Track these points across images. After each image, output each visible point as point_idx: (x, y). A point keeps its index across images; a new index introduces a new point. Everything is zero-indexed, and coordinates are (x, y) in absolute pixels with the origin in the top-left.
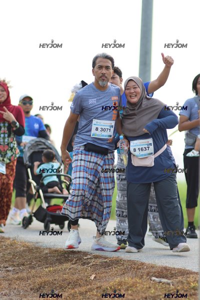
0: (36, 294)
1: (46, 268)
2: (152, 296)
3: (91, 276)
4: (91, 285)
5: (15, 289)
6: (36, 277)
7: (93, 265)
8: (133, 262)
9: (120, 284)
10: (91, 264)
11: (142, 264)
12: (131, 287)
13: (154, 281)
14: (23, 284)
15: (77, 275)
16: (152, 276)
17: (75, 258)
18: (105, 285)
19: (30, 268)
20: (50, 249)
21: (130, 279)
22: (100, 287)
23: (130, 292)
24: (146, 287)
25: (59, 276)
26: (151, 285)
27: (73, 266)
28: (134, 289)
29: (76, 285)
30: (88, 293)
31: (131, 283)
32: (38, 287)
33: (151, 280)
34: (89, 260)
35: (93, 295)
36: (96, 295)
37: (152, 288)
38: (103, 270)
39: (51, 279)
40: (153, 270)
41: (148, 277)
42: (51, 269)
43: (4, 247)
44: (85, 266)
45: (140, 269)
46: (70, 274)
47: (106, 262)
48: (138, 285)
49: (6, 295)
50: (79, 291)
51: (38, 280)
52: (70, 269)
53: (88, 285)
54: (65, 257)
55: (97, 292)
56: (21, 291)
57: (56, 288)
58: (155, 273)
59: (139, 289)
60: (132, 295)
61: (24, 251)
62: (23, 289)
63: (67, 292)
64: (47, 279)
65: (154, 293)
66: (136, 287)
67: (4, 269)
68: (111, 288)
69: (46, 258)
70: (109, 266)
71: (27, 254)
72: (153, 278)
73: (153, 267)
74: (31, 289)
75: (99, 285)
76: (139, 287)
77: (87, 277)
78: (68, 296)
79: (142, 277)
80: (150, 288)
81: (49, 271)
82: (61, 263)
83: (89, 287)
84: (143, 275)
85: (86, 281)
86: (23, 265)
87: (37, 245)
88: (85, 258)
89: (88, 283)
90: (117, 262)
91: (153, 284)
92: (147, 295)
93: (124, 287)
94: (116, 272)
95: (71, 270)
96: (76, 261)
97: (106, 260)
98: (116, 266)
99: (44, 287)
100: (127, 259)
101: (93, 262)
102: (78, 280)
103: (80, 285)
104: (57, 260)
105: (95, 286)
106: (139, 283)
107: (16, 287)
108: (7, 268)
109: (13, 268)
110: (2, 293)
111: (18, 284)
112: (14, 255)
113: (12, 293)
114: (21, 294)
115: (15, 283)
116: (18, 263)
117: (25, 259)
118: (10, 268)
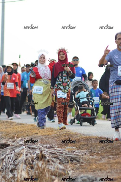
14: (119, 166)
56: (119, 170)
61: (118, 146)
67: (107, 157)
86: (119, 154)
107: (116, 168)
108: (109, 157)
109: (113, 156)
110: (107, 172)
111: (116, 166)
112: (112, 149)
113: (113, 171)
114: (119, 172)
115: (114, 165)
116: (115, 153)
117: (119, 151)
118: (111, 157)
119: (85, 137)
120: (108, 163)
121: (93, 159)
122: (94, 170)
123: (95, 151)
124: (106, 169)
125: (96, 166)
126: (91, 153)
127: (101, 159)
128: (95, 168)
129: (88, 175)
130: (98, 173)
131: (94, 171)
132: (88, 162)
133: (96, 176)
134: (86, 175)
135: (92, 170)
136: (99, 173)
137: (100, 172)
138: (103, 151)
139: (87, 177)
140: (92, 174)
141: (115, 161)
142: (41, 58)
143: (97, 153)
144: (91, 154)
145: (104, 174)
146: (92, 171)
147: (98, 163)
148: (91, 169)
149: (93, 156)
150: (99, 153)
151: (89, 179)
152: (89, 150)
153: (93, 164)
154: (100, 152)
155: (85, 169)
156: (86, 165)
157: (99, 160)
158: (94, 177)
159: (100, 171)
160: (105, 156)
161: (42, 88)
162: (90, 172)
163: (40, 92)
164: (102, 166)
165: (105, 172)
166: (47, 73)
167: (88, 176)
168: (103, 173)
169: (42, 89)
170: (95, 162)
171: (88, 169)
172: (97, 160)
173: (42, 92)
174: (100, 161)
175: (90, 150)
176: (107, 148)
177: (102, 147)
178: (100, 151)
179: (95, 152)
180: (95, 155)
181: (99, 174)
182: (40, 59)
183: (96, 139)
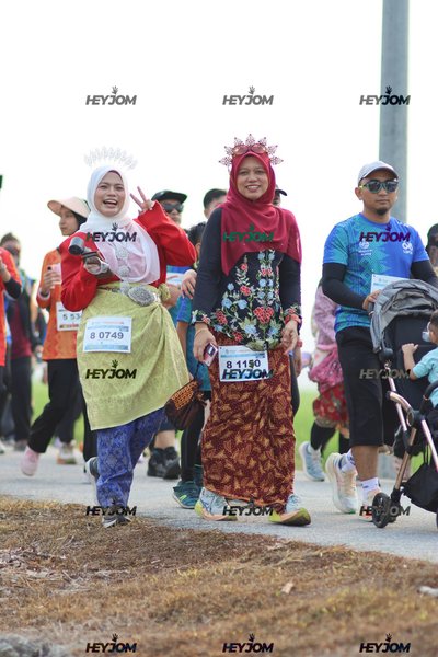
0: (161, 626)
1: (182, 570)
2: (424, 624)
3: (283, 585)
4: (284, 603)
5: (115, 615)
6: (162, 588)
7: (287, 564)
8: (378, 557)
9: (350, 601)
10: (284, 561)
11: (399, 560)
12: (375, 607)
13: (426, 594)
14: (132, 604)
15: (253, 584)
16: (422, 584)
17: (248, 548)
18: (316, 605)
19: (147, 570)
20: (191, 531)
21: (372, 591)
22: (305, 609)
23: (372, 618)
24: (410, 608)
25: (213, 588)
26: (419, 602)
27: (242, 566)
28: (383, 612)
29: (251, 606)
30: (279, 622)
31: (374, 599)
32: (165, 609)
33: (419, 592)
34: (278, 553)
35: (290, 625)
36: (297, 626)
37: (422, 610)
38: (310, 573)
39: (195, 594)
40: (423, 572)
41: (412, 587)
42: (195, 572)
43: (88, 528)
44: (271, 566)
45: (394, 570)
46: (236, 582)
47: (318, 556)
48: (390, 603)
49: (94, 629)
50: (259, 618)
51: (167, 597)
52: (237, 572)
53: (276, 605)
54: (225, 547)
55: (298, 619)
56: (129, 619)
57: (206, 612)
58: (427, 577)
59: (392, 610)
60: (376, 625)
61: (133, 536)
62: (133, 615)
63: (232, 620)
64: (184, 595)
65: (428, 619)
66: (387, 607)
67: (90, 574)
68: (329, 609)
69: (183, 550)
70: (323, 565)
71: (139, 541)
72: (425, 589)
73: (421, 565)
74: (152, 616)
75: (302, 603)
76: (393, 607)
77: (276, 587)
78: (234, 630)
79: (398, 587)
80: (417, 608)
81: (190, 576)
82: (215, 560)
83: (279, 609)
84: (400, 583)
85: (273, 596)
86: (133, 564)
87: (160, 524)
88: (270, 548)
89: (277, 602)
90: (342, 556)
91: (423, 601)
92: (411, 622)
93: (360, 608)
94: (340, 577)
95: (240, 575)
96: (250, 555)
97: (316, 553)
98: (339, 565)
99: (179, 612)
100: (363, 550)
101: (288, 556)
102: (255, 594)
103: (260, 606)
104: (207, 553)
105: (294, 607)
106: (393, 599)
107: (118, 611)
108: (96, 573)
109: (110, 572)
110: (87, 625)
111: (123, 605)
112: (111, 545)
113: (108, 624)
114: (129, 625)
115: (115, 603)
116: (119, 561)
117: (135, 552)
118: (103, 572)
119: (12, 503)
120: (91, 595)
121: (38, 581)
122: (40, 618)
123: (48, 552)
124: (86, 614)
125: (47, 606)
126: (33, 560)
127: (68, 581)
128: (45, 614)
129: (16, 636)
130: (55, 629)
131: (39, 623)
132: (21, 590)
133: (47, 640)
134: (8, 636)
135: (34, 620)
136: (59, 630)
137: (60, 624)
138: (77, 554)
139: (13, 641)
140: (34, 633)
141: (117, 588)
142: (104, 186)
143: (53, 560)
144: (32, 563)
145: (76, 633)
146: (32, 624)
147: (56, 596)
148: (28, 616)
149: (38, 570)
150: (61, 561)
151: (19, 649)
152: (23, 549)
153: (36, 599)
154: (64, 557)
155: (8, 616)
156: (12, 601)
157: (62, 585)
158: (38, 641)
159: (63, 621)
160: (82, 570)
161: (128, 322)
162: (26, 626)
163: (118, 342)
164: (70, 607)
165: (81, 626)
166: (139, 254)
167: (15, 640)
168: (72, 628)
169: (127, 328)
170: (46, 593)
171: (18, 615)
172: (52, 584)
173: (127, 340)
174: (63, 588)
175: (27, 550)
176: (90, 544)
177: (74, 541)
178: (66, 553)
179: (46, 558)
180: (47, 566)
181: (58, 634)
182: (102, 192)
183: (53, 511)
